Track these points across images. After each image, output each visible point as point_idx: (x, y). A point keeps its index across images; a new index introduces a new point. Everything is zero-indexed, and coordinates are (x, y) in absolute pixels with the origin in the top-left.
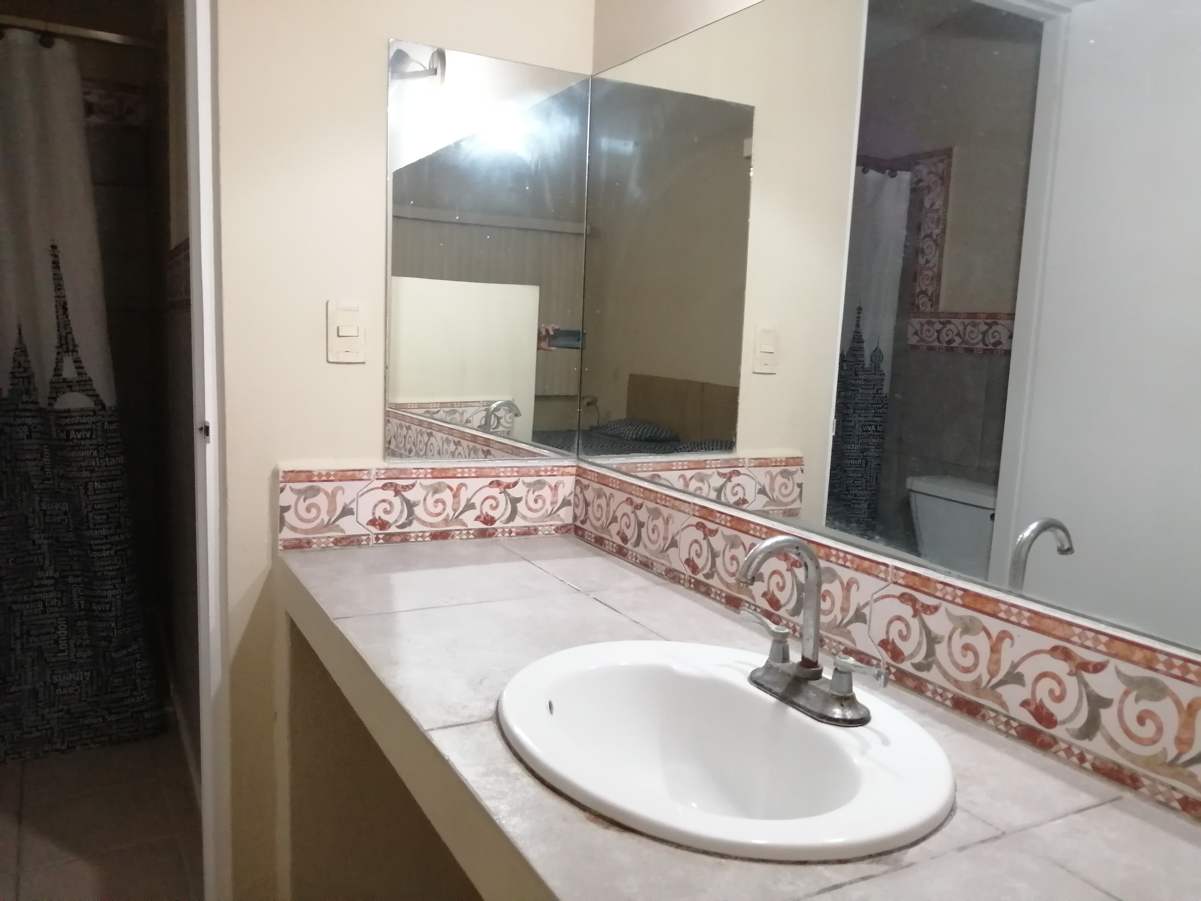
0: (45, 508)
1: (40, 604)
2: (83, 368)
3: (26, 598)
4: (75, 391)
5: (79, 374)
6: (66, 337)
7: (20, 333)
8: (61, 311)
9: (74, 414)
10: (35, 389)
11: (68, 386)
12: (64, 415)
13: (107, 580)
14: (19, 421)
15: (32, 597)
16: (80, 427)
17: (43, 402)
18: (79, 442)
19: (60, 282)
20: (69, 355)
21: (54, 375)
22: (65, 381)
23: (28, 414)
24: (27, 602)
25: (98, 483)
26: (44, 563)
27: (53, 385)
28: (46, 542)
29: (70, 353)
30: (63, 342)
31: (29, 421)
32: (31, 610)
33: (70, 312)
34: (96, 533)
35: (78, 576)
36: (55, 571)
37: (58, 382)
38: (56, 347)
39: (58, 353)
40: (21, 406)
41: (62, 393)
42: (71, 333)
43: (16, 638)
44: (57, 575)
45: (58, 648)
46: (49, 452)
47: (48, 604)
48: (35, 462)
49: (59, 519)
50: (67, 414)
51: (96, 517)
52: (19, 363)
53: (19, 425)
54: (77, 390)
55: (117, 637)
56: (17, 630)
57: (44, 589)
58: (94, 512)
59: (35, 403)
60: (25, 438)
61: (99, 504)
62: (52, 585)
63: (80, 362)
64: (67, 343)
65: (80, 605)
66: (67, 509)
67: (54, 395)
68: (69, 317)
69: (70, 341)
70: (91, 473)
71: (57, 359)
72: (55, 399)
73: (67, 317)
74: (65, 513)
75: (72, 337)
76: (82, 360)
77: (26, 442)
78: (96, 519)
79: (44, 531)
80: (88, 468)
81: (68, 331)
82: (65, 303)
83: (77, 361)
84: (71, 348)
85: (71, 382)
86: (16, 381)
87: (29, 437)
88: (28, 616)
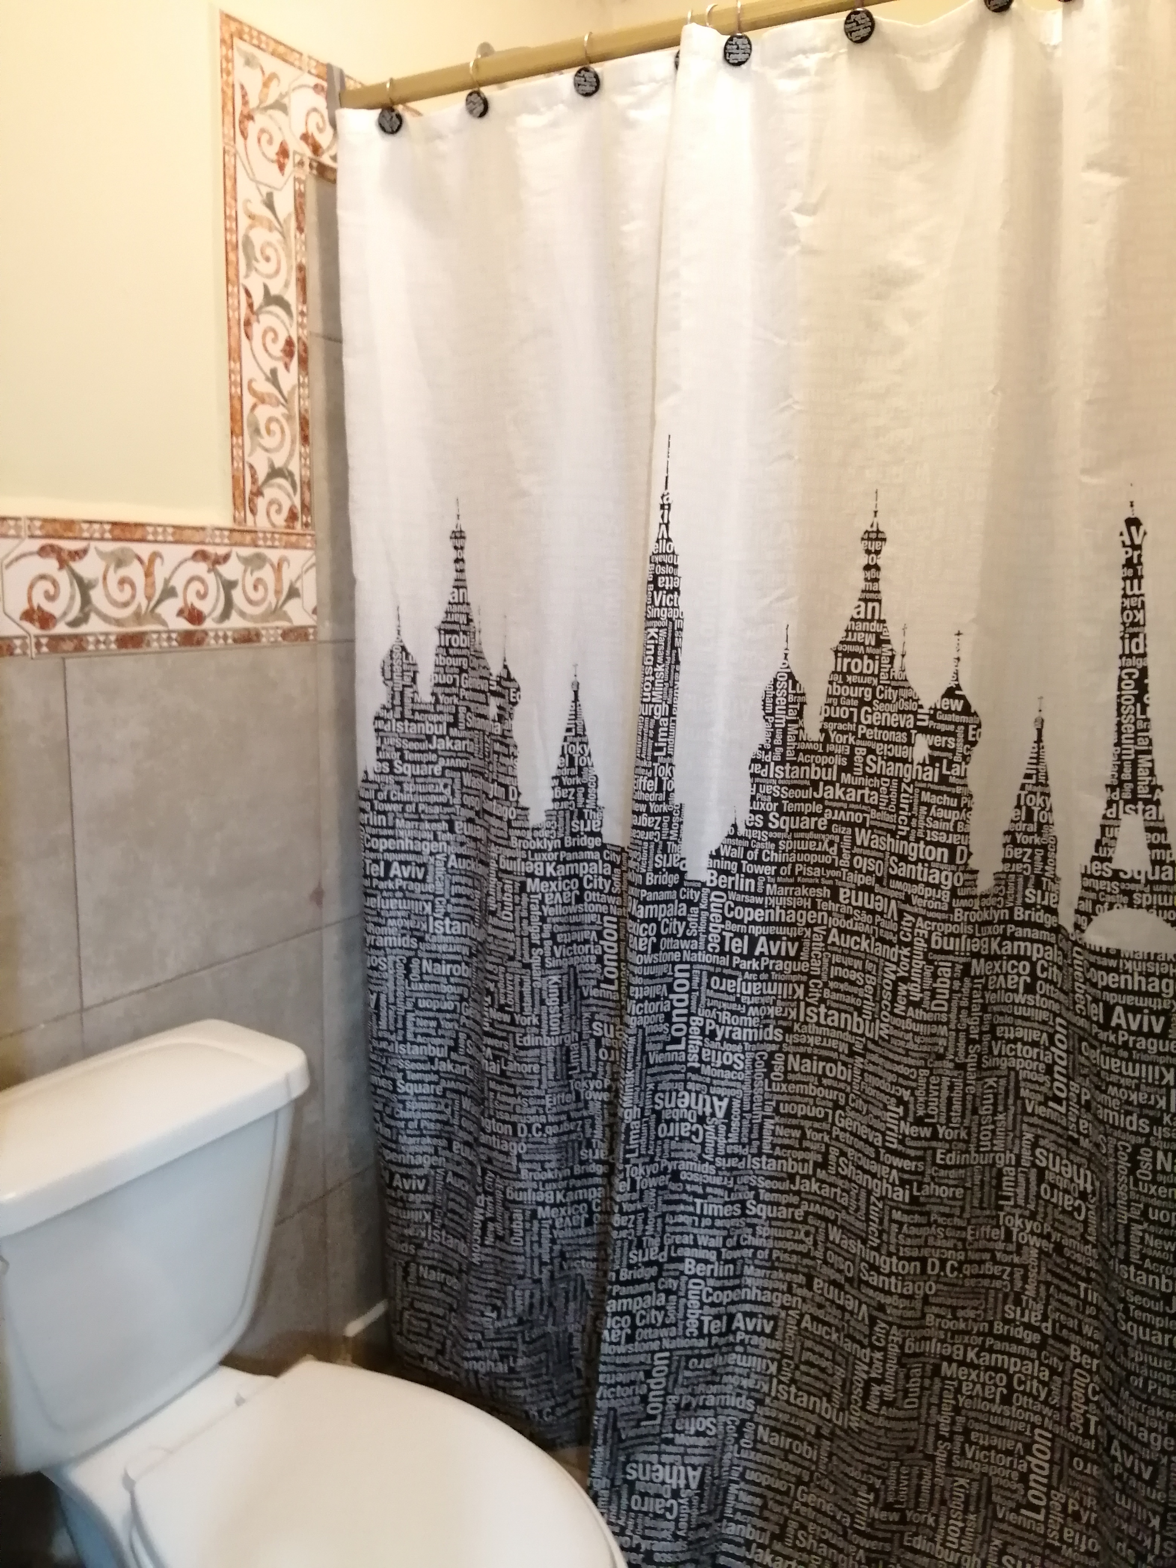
0: (1044, 1164)
1: (1001, 1380)
2: (1167, 847)
3: (971, 1355)
4: (1140, 907)
5: (1154, 863)
6: (1135, 764)
7: (1039, 740)
8: (1130, 691)
9: (1129, 965)
10: (1055, 879)
11: (1124, 892)
12: (1105, 962)
13: (1154, 1405)
14: (1009, 948)
15: (987, 1359)
16: (1140, 1002)
17: (1067, 919)
18: (1132, 1038)
19: (1140, 616)
20: (1136, 811)
21: (1094, 859)
22: (1116, 875)
23: (1036, 934)
24: (972, 1366)
25: (1166, 1156)
26: (1023, 1289)
27: (1088, 882)
28: (1034, 1240)
29: (1140, 805)
30: (1127, 775)
31: (1034, 951)
32: (978, 1386)
33: (1151, 698)
34: (1143, 1279)
35: (1092, 1355)
36: (1045, 1318)
37: (1101, 878)
38: (1107, 786)
39: (1110, 803)
40: (1020, 914)
41: (1106, 905)
42: (1149, 752)
43: (939, 1437)
44: (1047, 1328)
45: (1025, 1495)
46: (1067, 1037)
47: (1019, 1385)
48: (1036, 1050)
49: (1068, 1202)
50: (1113, 963)
51: (1149, 1240)
52: (1030, 812)
53: (1010, 957)
54: (1144, 904)
55: (1160, 1557)
56: (944, 1420)
57: (1014, 1348)
58: (1146, 1225)
59: (1054, 912)
60: (1021, 990)
61: (1160, 1209)
62: (1032, 1346)
63: (1163, 831)
64: (1135, 779)
65: (1086, 1424)
66: (1089, 1188)
67: (1087, 906)
68: (1149, 709)
69: (1142, 773)
70: (1151, 1126)
71: (1105, 817)
72: (1089, 916)
73: (1144, 707)
74: (1083, 1196)
75: (1150, 765)
76: (1168, 825)
77: (1020, 998)
78: (1148, 1246)
79: (1033, 1216)
80: (1146, 1111)
81: (1143, 744)
82: (1144, 672)
83: (1155, 828)
84: (1143, 792)
85: (1132, 880)
86: (1017, 853)
87: (1030, 989)
88: (970, 1397)
